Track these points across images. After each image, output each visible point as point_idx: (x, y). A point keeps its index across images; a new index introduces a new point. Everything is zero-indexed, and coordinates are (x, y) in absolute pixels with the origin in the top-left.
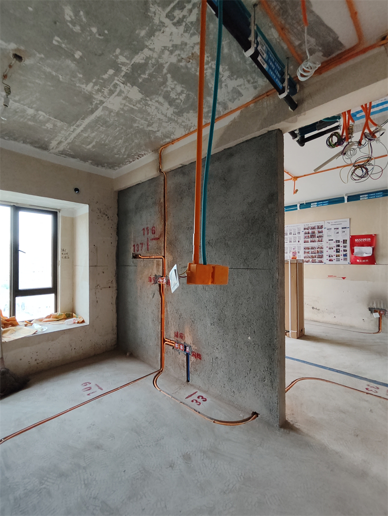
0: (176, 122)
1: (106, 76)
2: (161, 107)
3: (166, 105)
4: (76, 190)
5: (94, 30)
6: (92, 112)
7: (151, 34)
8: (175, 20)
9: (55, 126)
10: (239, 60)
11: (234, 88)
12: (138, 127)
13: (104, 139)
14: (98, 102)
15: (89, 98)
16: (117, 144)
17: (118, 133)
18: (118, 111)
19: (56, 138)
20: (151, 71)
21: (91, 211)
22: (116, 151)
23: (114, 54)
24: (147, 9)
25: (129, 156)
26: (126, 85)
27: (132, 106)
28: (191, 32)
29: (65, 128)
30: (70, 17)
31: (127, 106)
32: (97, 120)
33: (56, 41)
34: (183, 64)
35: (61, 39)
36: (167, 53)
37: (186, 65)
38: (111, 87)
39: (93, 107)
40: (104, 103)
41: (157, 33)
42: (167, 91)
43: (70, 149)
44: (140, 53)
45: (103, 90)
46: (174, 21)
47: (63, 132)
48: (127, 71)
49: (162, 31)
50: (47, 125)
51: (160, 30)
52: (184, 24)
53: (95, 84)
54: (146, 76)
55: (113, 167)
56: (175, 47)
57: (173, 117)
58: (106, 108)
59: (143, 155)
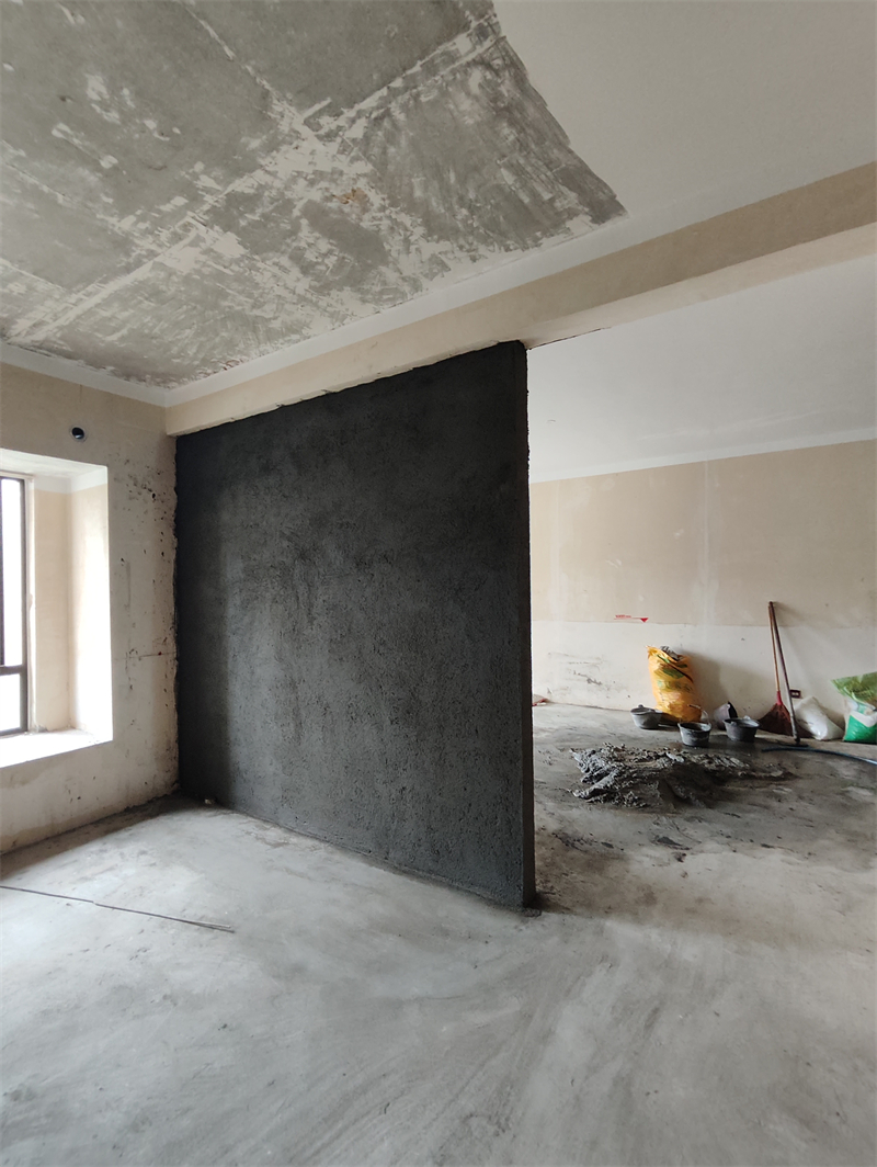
0: (316, 305)
1: (167, 208)
2: (284, 275)
3: (296, 272)
4: (77, 432)
5: (151, 124)
6: (128, 269)
7: (272, 146)
8: (322, 132)
9: (30, 288)
10: (443, 211)
11: (433, 255)
12: (230, 307)
13: (151, 324)
14: (144, 253)
15: (123, 243)
16: (179, 337)
17: (183, 316)
18: (189, 274)
19: (31, 315)
20: (267, 210)
21: (114, 480)
22: (175, 350)
23: (191, 171)
24: (267, 107)
25: (205, 362)
26: (212, 228)
27: (222, 268)
28: (353, 154)
29: (57, 297)
30: (100, 94)
31: (209, 266)
32: (138, 288)
33: (60, 130)
34: (334, 205)
35: (72, 129)
36: (302, 183)
37: (339, 207)
38: (177, 228)
39: (131, 260)
40: (156, 256)
41: (284, 148)
42: (299, 248)
43: (61, 339)
44: (245, 177)
45: (156, 232)
46: (319, 133)
47: (49, 303)
48: (216, 204)
49: (294, 145)
50: (11, 286)
51: (291, 144)
52: (339, 140)
53: (142, 219)
54: (257, 218)
55: (164, 382)
56: (320, 175)
57: (309, 296)
58: (162, 266)
59: (237, 363)
